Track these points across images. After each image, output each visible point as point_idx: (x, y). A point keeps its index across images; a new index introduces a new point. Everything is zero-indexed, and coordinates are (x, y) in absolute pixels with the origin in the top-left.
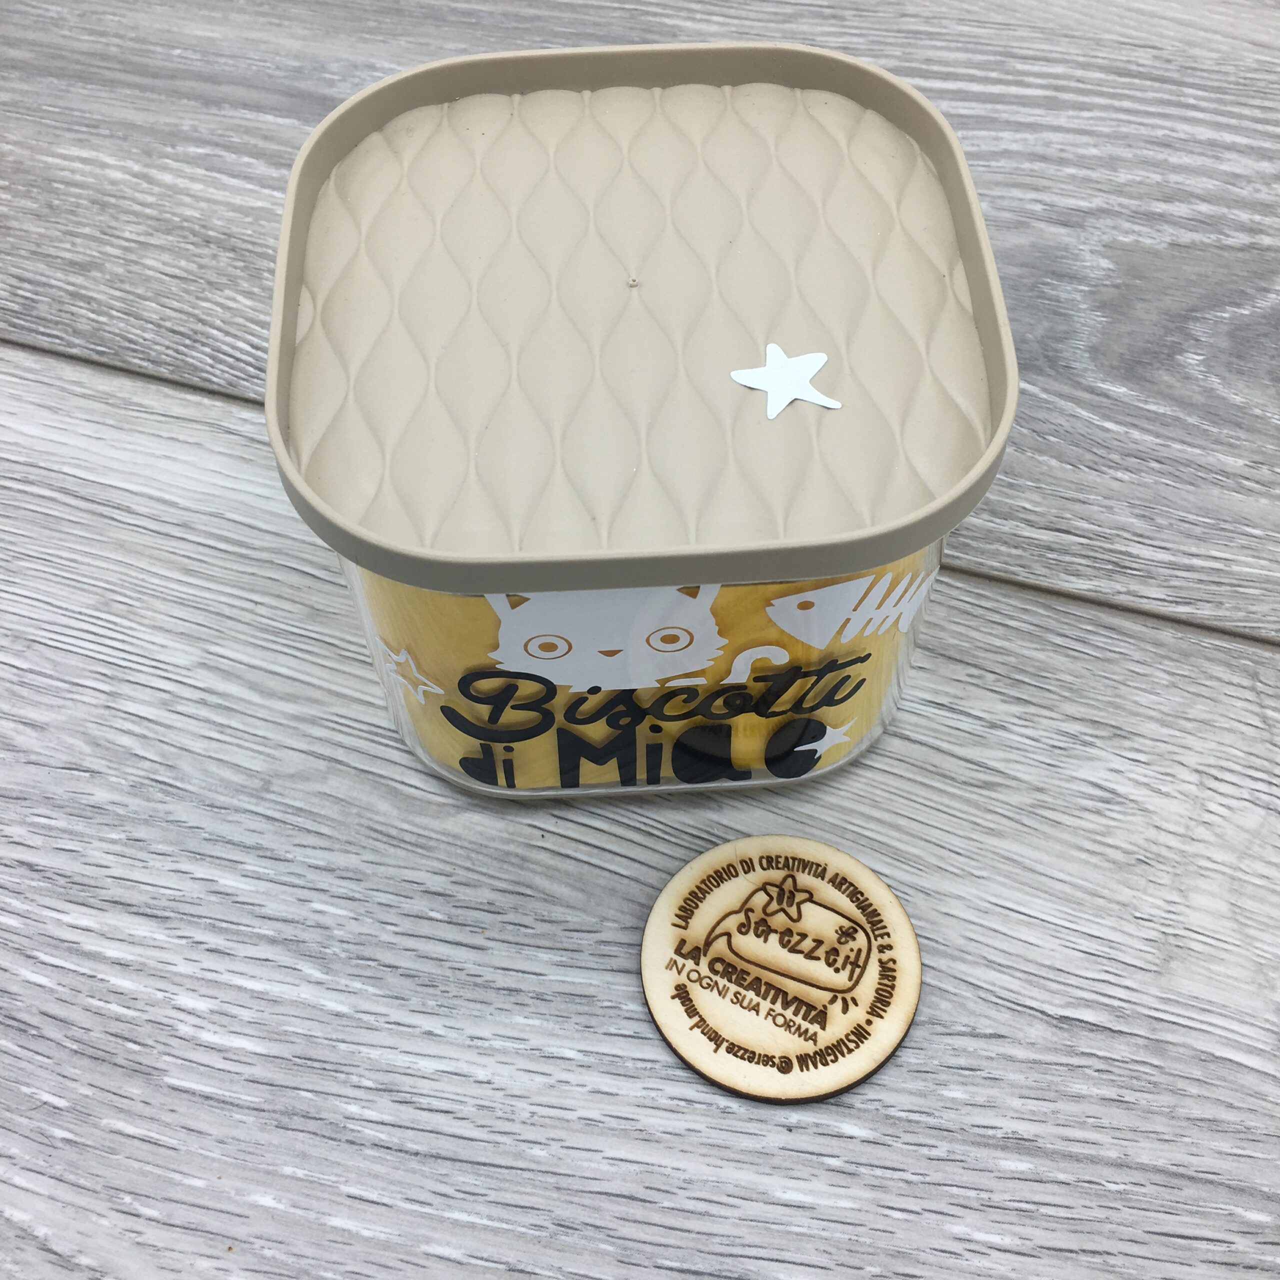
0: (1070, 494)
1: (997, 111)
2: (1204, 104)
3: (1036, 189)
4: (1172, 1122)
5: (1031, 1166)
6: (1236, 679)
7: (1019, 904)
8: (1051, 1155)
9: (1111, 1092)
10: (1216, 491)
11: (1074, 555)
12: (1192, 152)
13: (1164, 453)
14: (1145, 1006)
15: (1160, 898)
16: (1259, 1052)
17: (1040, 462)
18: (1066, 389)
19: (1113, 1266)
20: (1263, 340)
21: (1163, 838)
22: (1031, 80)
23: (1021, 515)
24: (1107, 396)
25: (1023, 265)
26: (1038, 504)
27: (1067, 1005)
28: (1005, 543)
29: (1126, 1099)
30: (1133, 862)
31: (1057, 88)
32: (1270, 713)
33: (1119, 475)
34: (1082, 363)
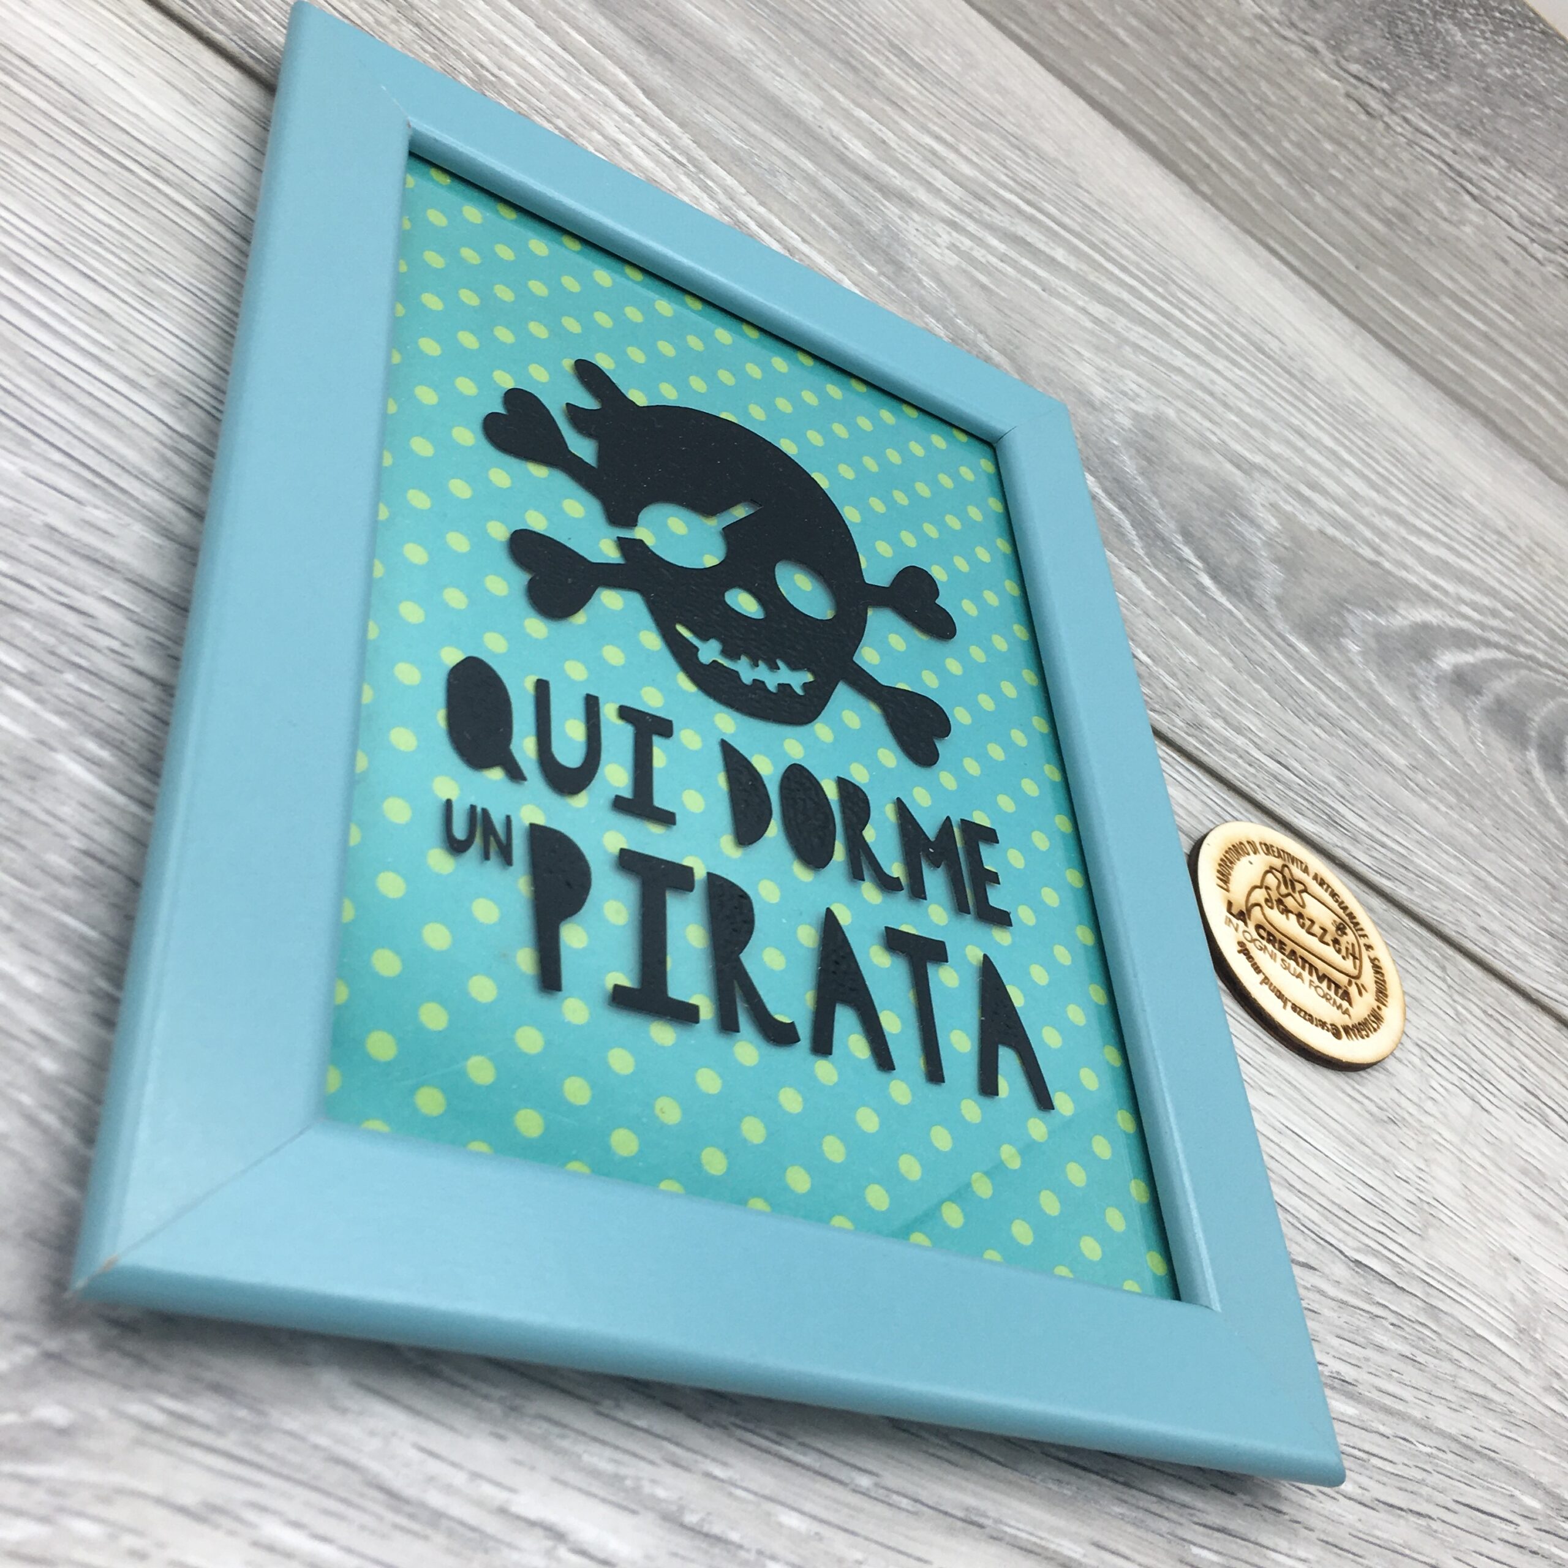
0: (1283, 731)
1: (1168, 326)
2: (1323, 414)
3: (1211, 420)
4: (1456, 1392)
5: (1357, 1412)
6: (1432, 967)
7: (1305, 1133)
8: (1370, 1404)
9: (1407, 1350)
10: (1390, 780)
11: (1297, 793)
12: (1320, 452)
13: (1346, 725)
14: (1418, 1268)
15: (1411, 1162)
16: (1507, 1338)
17: (1255, 689)
18: (1263, 627)
19: (1436, 1531)
20: (1398, 654)
21: (1404, 1102)
22: (1190, 313)
23: (1249, 735)
24: (1297, 651)
25: (1211, 487)
26: (1260, 730)
27: (1358, 1250)
28: (1241, 757)
29: (1417, 1359)
30: (1386, 1119)
31: (1211, 333)
32: (1459, 1008)
33: (1317, 730)
34: (1272, 609)
